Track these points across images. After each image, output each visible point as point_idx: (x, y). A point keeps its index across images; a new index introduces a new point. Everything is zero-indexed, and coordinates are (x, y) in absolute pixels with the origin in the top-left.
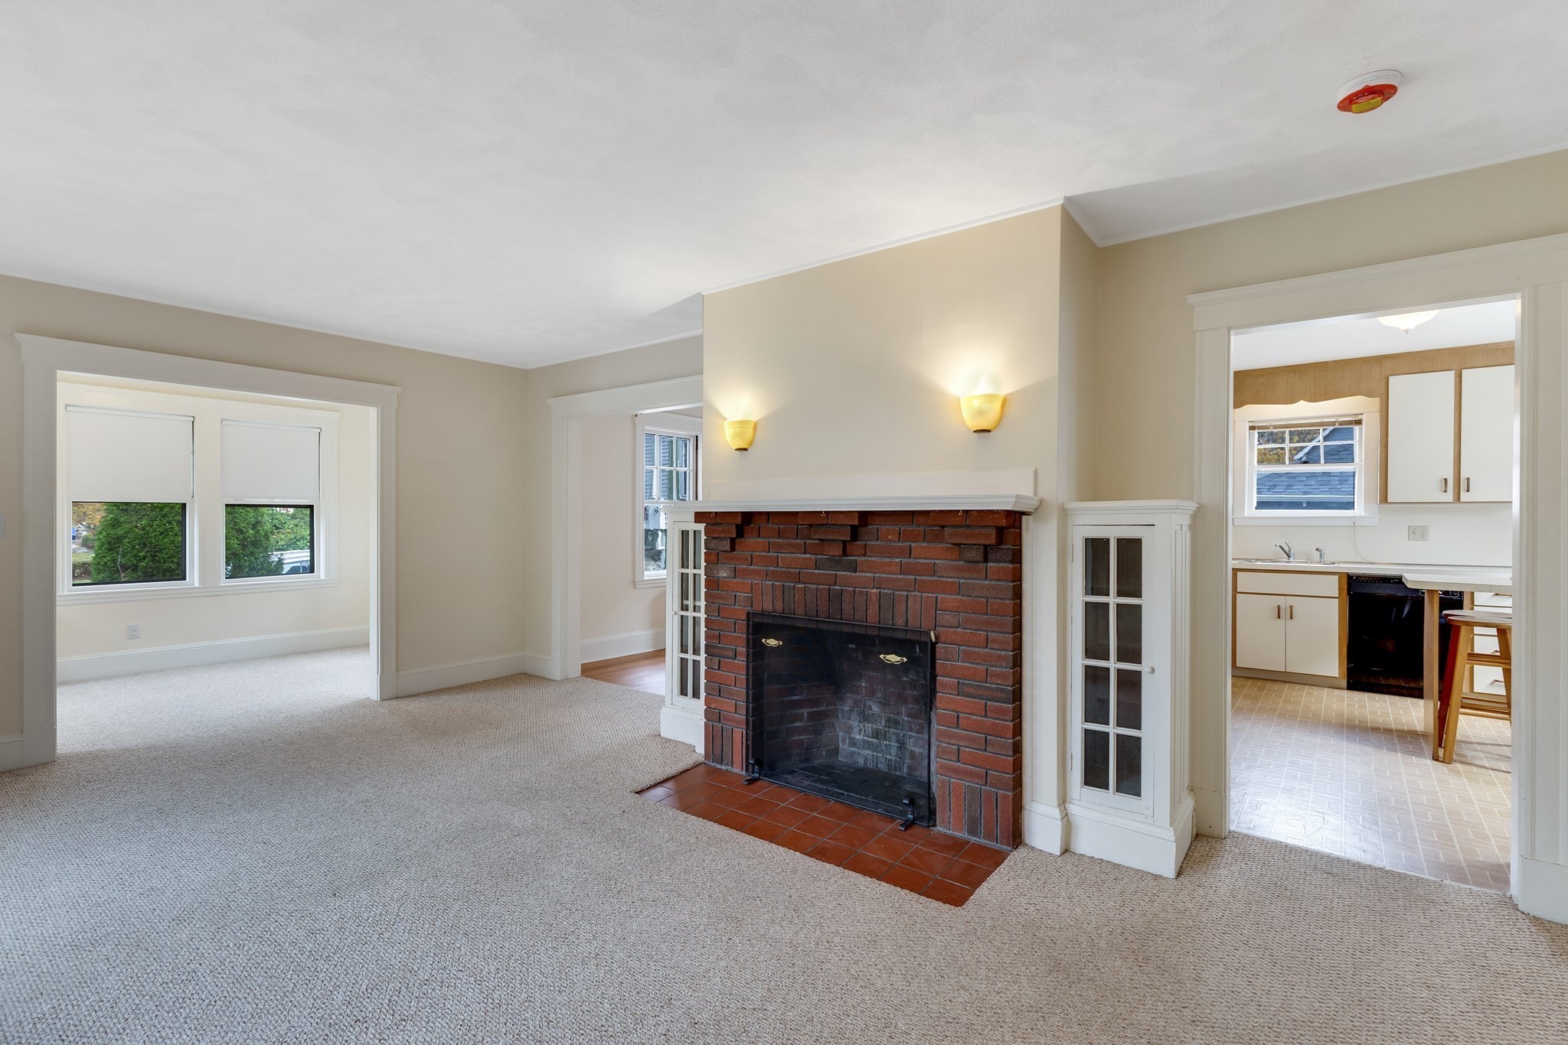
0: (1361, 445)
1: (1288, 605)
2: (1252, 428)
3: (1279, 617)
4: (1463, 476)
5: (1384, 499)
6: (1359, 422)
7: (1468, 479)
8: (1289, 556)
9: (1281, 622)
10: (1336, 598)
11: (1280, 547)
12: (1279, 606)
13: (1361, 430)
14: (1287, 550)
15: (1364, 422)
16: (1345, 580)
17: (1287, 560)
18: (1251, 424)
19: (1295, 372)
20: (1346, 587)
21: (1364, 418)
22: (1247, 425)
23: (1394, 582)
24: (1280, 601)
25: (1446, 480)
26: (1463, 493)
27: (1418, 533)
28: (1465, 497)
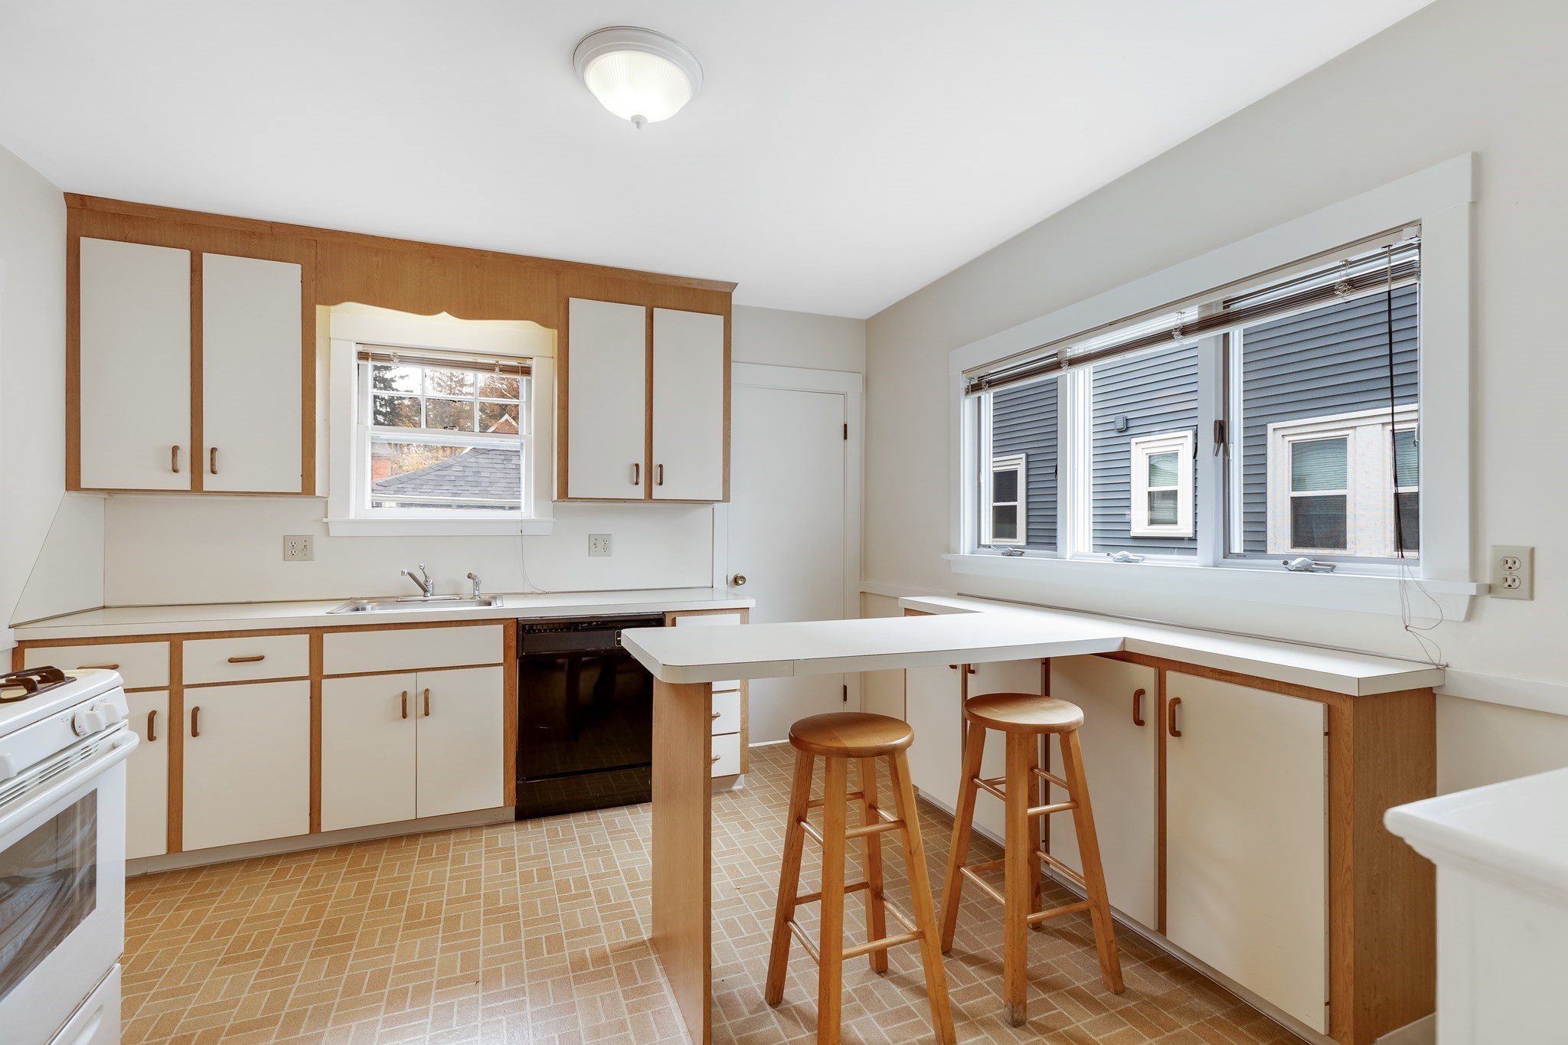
0: (529, 409)
1: (421, 689)
2: (363, 356)
3: (404, 716)
4: (656, 462)
5: (563, 493)
6: (526, 371)
7: (661, 466)
8: (425, 591)
9: (409, 722)
10: (500, 664)
11: (410, 575)
12: (404, 694)
13: (529, 382)
14: (422, 580)
15: (534, 371)
16: (513, 631)
17: (422, 598)
18: (361, 348)
19: (432, 257)
20: (514, 643)
21: (534, 364)
22: (354, 350)
23: (583, 630)
24: (406, 682)
25: (637, 466)
26: (655, 487)
27: (599, 544)
28: (658, 492)
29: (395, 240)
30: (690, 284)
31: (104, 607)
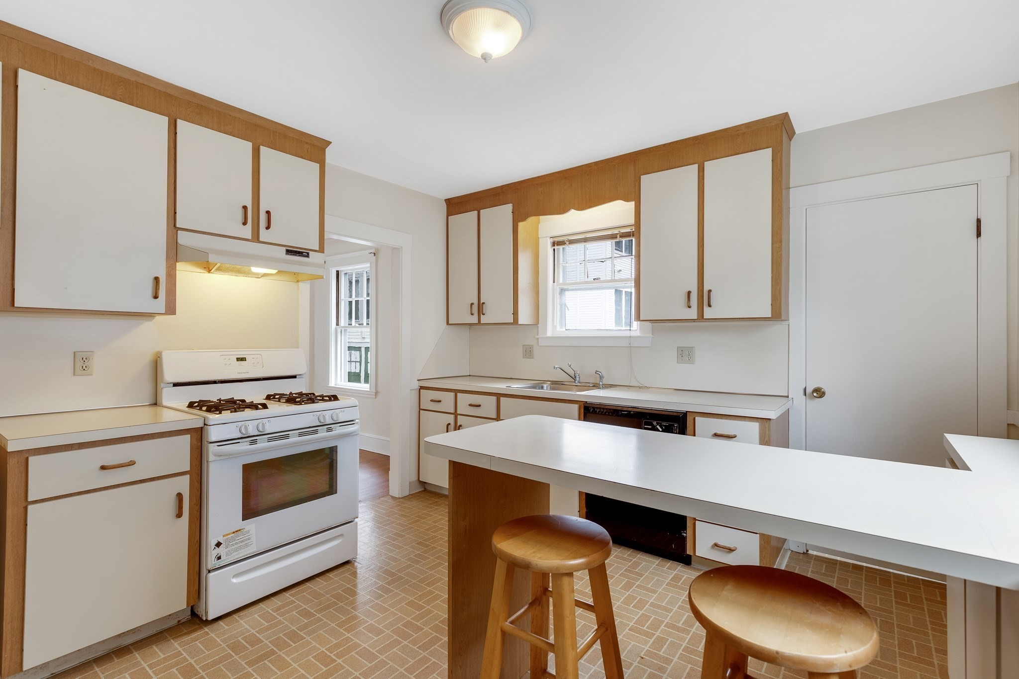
2: (555, 244)
4: (706, 288)
5: (638, 317)
7: (710, 291)
8: (574, 380)
11: (561, 369)
16: (582, 410)
18: (552, 240)
25: (690, 292)
26: (706, 309)
27: (685, 355)
28: (708, 313)
29: (547, 175)
30: (738, 130)
31: (470, 376)
